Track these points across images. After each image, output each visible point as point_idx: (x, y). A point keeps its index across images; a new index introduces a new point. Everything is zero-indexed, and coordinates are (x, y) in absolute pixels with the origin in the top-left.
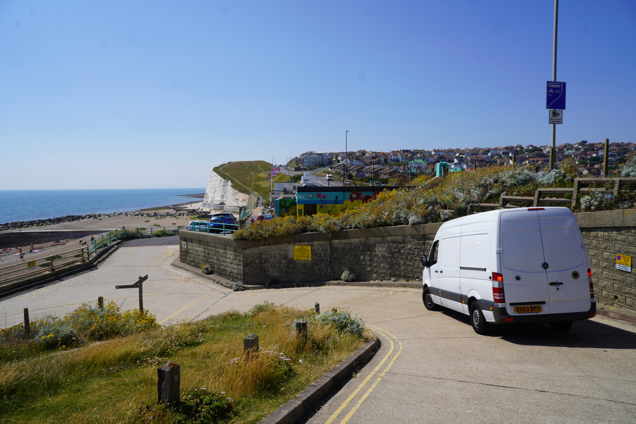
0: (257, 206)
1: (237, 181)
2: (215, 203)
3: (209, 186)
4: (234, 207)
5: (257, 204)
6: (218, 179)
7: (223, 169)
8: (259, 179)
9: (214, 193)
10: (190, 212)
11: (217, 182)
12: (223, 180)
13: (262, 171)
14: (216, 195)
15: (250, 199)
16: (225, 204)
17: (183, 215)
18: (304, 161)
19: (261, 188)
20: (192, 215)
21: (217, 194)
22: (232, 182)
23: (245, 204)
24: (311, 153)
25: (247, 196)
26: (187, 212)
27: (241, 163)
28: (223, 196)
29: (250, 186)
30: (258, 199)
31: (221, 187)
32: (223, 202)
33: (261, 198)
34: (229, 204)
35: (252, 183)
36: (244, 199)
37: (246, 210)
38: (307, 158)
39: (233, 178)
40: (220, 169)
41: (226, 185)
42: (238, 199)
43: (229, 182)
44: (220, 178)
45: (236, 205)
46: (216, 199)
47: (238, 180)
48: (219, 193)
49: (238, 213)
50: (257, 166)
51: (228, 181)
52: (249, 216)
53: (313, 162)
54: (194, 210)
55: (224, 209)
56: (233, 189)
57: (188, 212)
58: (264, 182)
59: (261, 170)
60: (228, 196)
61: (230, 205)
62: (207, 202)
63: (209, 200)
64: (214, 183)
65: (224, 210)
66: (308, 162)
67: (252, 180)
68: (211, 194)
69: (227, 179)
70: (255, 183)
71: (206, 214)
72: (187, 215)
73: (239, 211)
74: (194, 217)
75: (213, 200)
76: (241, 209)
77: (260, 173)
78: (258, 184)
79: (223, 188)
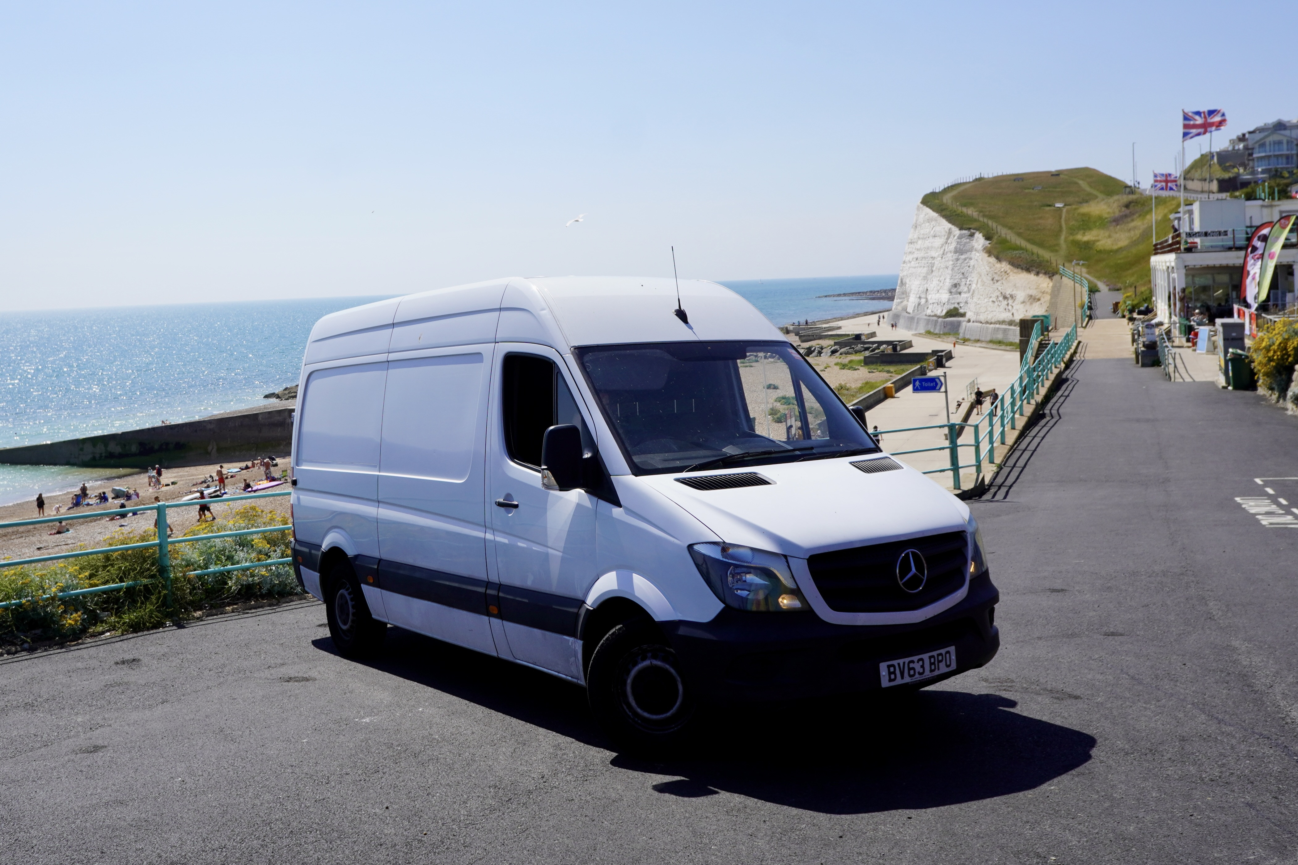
0: (1090, 318)
1: (1004, 232)
2: (929, 312)
3: (910, 257)
4: (995, 323)
5: (1090, 308)
6: (938, 228)
7: (955, 198)
8: (1086, 223)
9: (925, 278)
10: (842, 345)
11: (937, 239)
12: (956, 231)
13: (1096, 197)
14: (933, 284)
15: (1055, 292)
16: (963, 315)
17: (820, 353)
18: (1251, 155)
19: (1100, 252)
20: (847, 353)
21: (935, 282)
22: (988, 238)
23: (1037, 310)
24: (1280, 126)
25: (1044, 283)
26: (832, 342)
27: (1018, 178)
28: (955, 285)
29: (1054, 249)
30: (1093, 290)
31: (950, 255)
32: (956, 309)
33: (1101, 285)
34: (977, 314)
35: (1063, 237)
36: (1033, 292)
37: (1048, 331)
38: (1263, 145)
39: (990, 223)
40: (947, 199)
41: (967, 247)
42: (1012, 296)
43: (979, 236)
44: (946, 225)
45: (1006, 316)
46: (932, 297)
47: (1011, 228)
48: (942, 278)
49: (1011, 344)
50: (1076, 183)
51: (972, 235)
52: (1071, 360)
53: (1288, 157)
54: (858, 337)
55: (961, 331)
56: (993, 260)
57: (836, 344)
58: (1107, 234)
59: (1089, 194)
60: (974, 286)
61: (982, 318)
62: (905, 309)
63: (911, 303)
64: (927, 243)
65: (961, 336)
66: (1269, 157)
67: (1061, 227)
68: (917, 282)
69: (969, 229)
70: (1071, 238)
71: (895, 349)
72: (834, 352)
73: (1017, 339)
74: (851, 362)
75: (923, 301)
76: (1026, 326)
77: (1087, 202)
78: (1086, 238)
79: (957, 260)
